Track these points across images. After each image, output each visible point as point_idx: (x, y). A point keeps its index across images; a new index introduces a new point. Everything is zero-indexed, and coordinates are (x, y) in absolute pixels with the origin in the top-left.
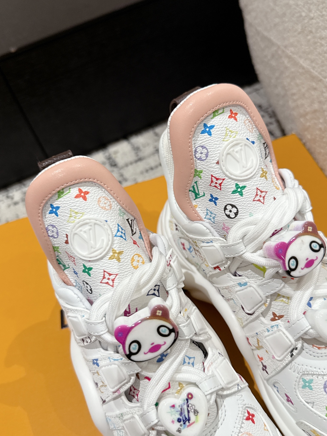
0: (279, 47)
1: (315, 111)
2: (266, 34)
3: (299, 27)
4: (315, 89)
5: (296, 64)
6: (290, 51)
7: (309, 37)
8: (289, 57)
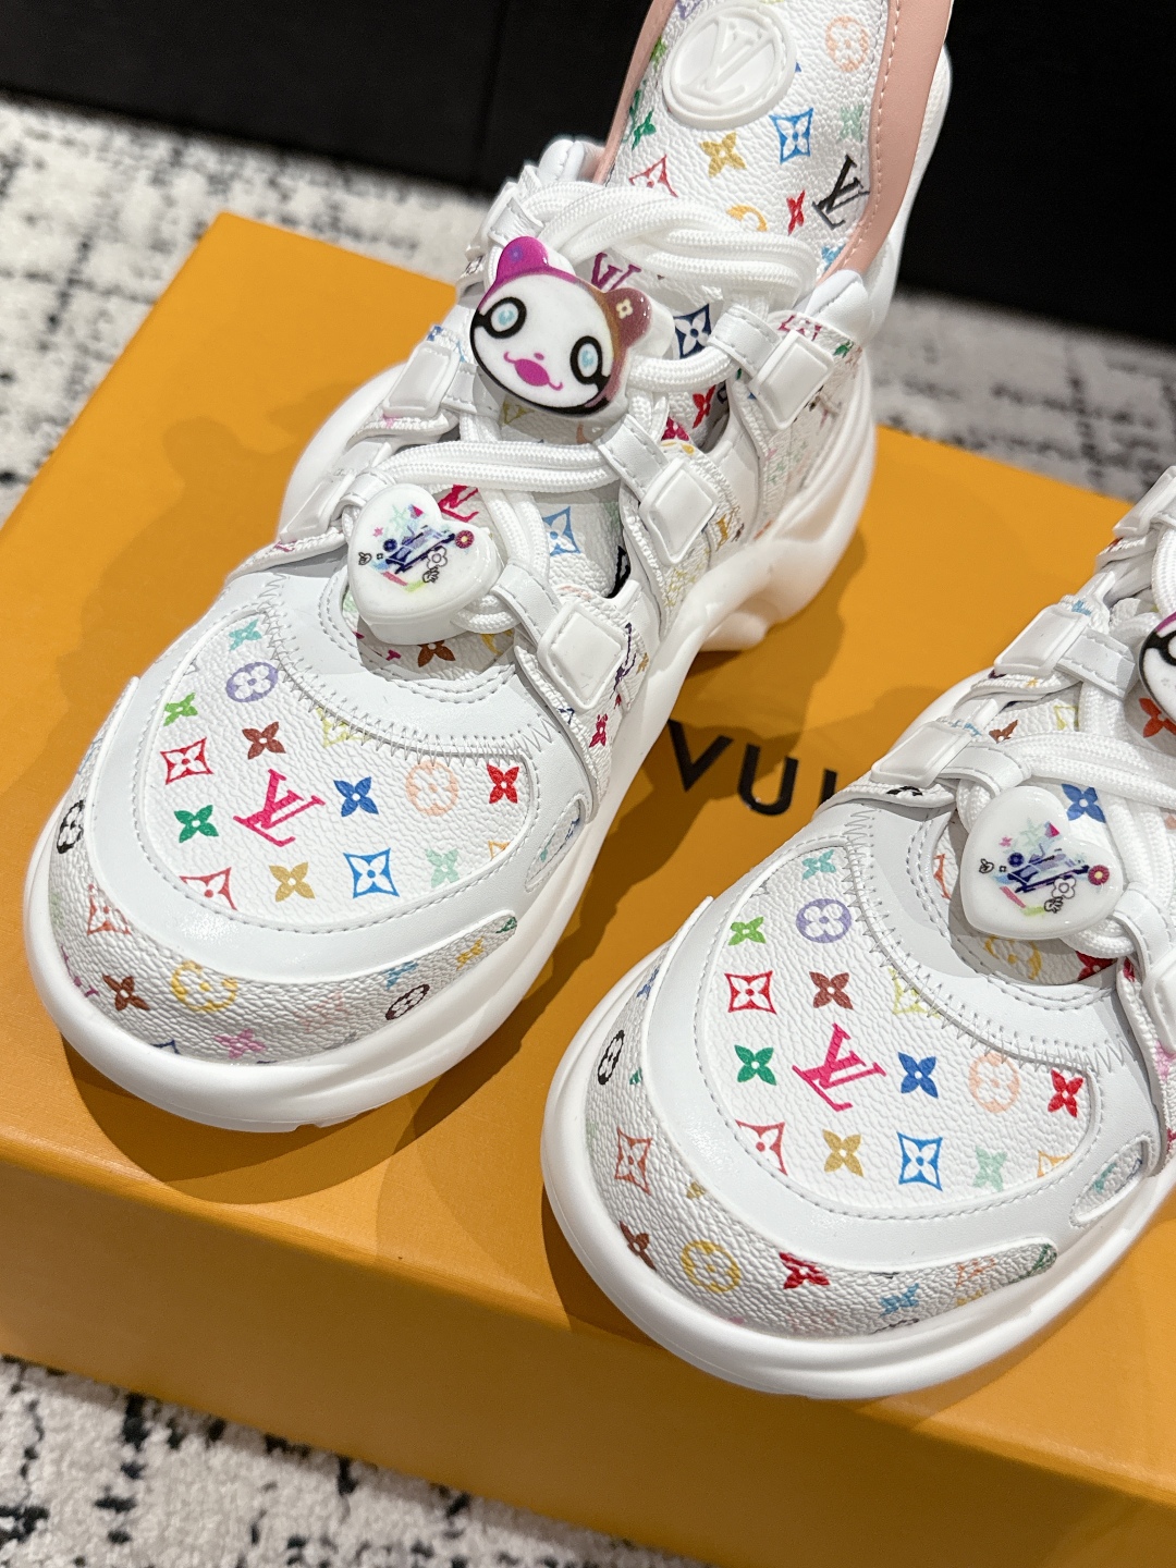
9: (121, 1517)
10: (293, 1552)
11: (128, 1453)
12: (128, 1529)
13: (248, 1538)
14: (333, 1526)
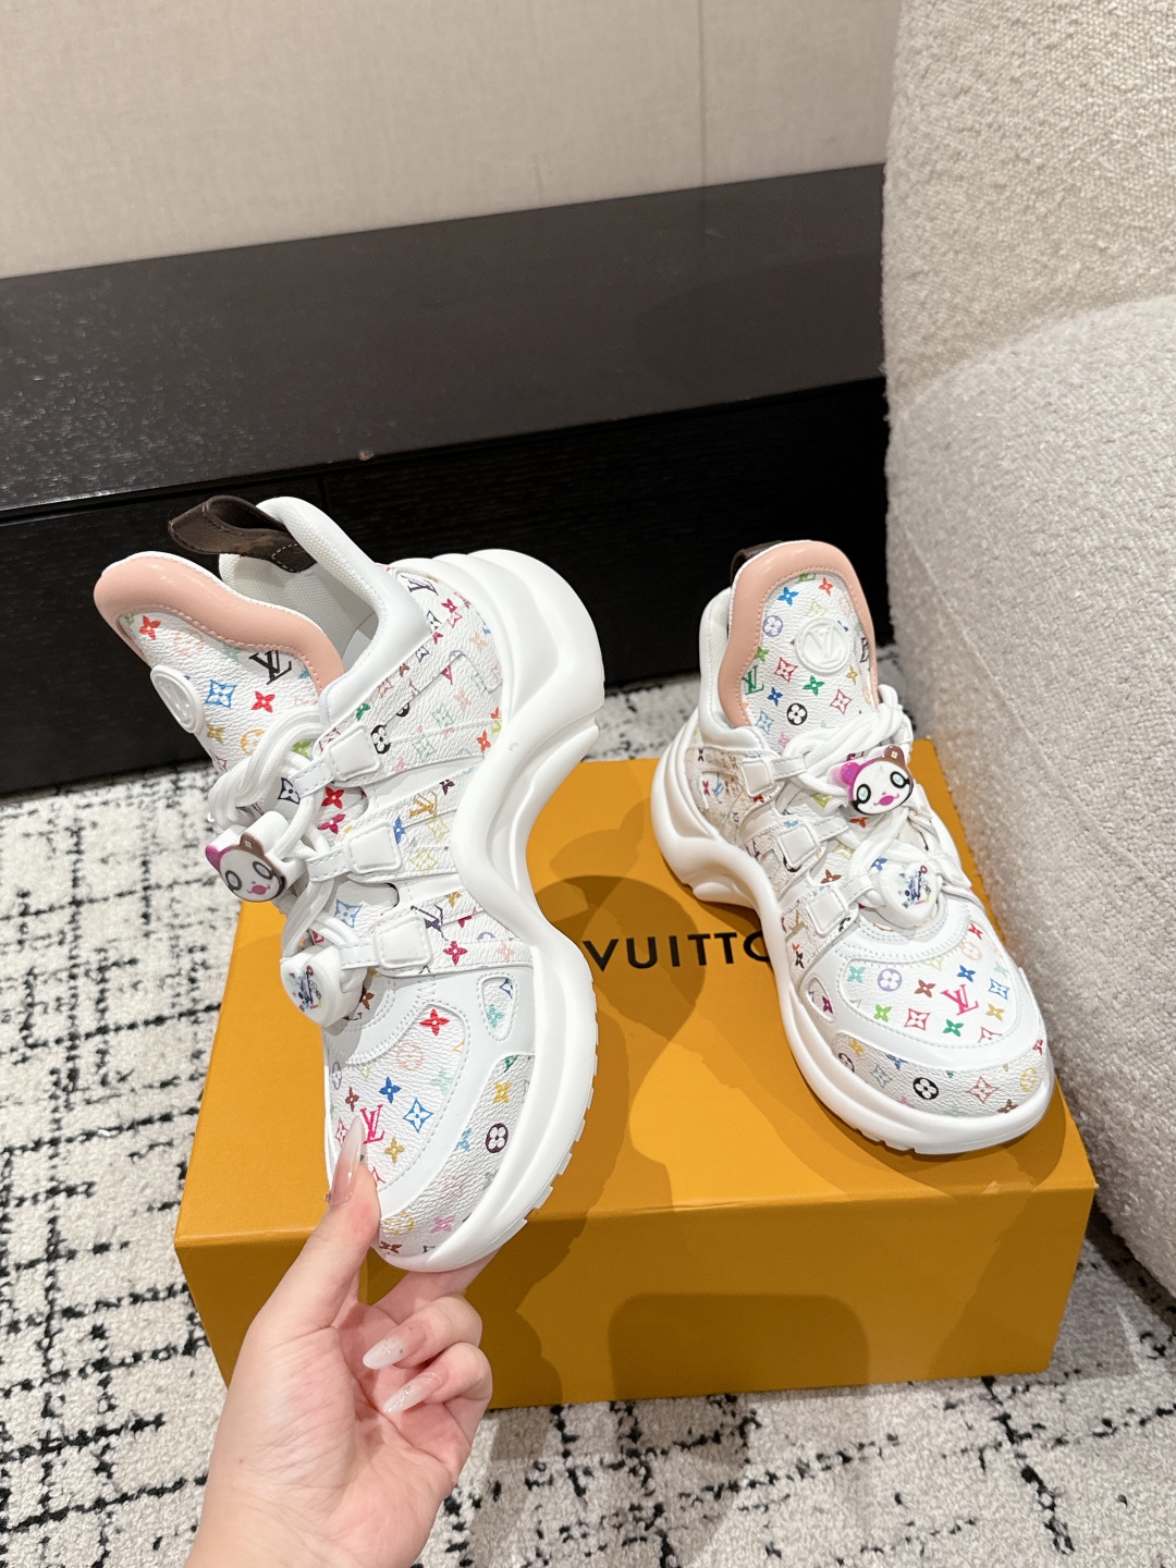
0: (935, 589)
1: (970, 733)
2: (919, 552)
3: (973, 566)
4: (976, 690)
5: (956, 634)
6: (951, 604)
7: (984, 591)
8: (948, 617)
9: (464, 1552)
10: (565, 1535)
11: (453, 1519)
12: (469, 1557)
13: (536, 1537)
14: (582, 1515)
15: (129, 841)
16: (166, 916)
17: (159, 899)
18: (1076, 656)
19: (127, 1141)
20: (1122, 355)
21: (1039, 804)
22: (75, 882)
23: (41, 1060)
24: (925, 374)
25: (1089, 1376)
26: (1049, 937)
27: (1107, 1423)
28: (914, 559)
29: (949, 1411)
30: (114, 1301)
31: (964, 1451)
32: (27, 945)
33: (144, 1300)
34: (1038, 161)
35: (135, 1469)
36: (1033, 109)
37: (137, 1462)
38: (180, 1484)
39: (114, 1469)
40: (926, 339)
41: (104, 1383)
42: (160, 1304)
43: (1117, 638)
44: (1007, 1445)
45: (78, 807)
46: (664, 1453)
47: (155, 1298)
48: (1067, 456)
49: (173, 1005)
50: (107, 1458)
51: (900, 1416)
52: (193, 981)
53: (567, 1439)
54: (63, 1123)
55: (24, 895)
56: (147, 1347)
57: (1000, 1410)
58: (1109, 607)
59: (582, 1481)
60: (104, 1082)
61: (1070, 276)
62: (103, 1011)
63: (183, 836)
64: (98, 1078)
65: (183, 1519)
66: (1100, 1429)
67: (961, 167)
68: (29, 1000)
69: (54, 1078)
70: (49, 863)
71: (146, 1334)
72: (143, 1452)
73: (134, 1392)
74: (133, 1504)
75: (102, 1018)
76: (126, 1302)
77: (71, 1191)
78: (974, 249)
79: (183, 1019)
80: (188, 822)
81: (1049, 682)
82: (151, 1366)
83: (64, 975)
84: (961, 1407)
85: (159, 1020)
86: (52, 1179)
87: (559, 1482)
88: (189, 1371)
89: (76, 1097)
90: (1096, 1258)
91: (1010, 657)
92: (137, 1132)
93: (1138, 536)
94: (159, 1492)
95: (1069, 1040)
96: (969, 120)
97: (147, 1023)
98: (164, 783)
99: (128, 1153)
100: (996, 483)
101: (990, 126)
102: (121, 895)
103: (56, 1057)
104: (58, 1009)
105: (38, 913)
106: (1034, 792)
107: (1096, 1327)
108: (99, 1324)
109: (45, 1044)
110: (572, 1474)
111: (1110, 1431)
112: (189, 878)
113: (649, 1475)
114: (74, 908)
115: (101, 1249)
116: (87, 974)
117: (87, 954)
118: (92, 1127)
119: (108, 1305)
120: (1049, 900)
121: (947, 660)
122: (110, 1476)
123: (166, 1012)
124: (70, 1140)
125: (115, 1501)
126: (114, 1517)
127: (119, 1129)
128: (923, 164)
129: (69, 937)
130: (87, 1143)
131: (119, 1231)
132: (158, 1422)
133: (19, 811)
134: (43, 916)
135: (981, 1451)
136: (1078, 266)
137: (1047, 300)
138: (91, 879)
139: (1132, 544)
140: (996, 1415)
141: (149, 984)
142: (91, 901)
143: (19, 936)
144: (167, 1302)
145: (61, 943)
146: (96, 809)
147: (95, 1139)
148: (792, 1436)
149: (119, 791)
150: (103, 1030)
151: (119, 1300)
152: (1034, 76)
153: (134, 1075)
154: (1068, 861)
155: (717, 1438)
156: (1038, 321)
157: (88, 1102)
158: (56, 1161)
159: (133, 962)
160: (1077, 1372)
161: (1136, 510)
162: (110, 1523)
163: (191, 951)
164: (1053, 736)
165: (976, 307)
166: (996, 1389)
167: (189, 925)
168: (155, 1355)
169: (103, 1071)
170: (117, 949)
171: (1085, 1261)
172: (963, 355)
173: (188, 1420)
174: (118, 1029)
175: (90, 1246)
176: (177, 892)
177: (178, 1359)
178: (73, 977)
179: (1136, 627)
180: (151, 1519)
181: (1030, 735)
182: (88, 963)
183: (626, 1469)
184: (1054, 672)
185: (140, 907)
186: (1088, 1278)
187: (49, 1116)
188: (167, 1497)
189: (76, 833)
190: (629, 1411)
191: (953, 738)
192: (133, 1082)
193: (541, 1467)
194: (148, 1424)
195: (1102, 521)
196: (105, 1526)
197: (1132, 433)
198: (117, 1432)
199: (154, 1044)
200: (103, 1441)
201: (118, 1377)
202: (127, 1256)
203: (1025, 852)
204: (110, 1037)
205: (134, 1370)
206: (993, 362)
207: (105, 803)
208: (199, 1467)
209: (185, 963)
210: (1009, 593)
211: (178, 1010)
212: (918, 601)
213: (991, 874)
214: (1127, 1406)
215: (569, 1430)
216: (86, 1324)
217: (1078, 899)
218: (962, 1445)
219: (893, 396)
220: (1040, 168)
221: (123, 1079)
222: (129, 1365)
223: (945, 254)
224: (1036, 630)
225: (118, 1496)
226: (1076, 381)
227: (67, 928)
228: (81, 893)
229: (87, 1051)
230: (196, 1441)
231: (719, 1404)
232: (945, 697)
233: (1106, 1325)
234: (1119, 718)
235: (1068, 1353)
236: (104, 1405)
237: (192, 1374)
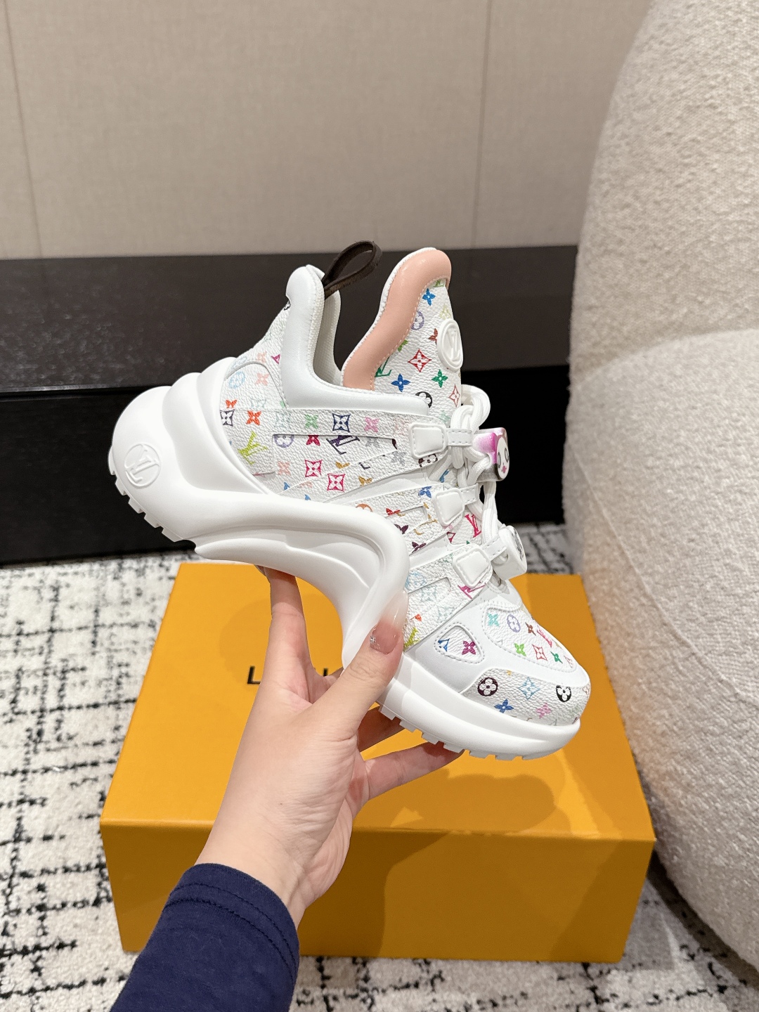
0: (589, 486)
1: (603, 570)
2: (581, 465)
3: (612, 473)
4: (608, 545)
5: (599, 512)
6: (597, 495)
7: (617, 488)
8: (595, 502)
15: (88, 597)
16: (107, 644)
17: (103, 633)
18: (666, 525)
19: (69, 776)
20: (705, 361)
21: (639, 610)
22: (53, 619)
23: (21, 722)
24: (592, 365)
25: (647, 968)
26: (640, 689)
27: (656, 997)
28: (579, 470)
29: (561, 982)
30: (52, 869)
31: (567, 1006)
32: (19, 654)
33: (71, 871)
34: (666, 249)
35: (56, 972)
36: (665, 220)
37: (57, 968)
38: (83, 983)
39: (43, 971)
40: (595, 345)
41: (42, 919)
42: (81, 875)
43: (689, 516)
44: (594, 1005)
45: (59, 574)
46: (384, 991)
47: (78, 870)
48: (669, 415)
49: (106, 697)
50: (39, 964)
51: (530, 981)
52: (119, 683)
53: (324, 978)
54: (32, 761)
55: (20, 623)
56: (71, 899)
57: (592, 983)
58: (687, 500)
59: (332, 1003)
60: (59, 739)
61: (681, 316)
62: (62, 697)
63: (122, 597)
64: (55, 736)
65: (82, 1004)
66: (651, 1000)
67: (623, 248)
68: (18, 686)
69: (28, 734)
70: (38, 606)
71: (71, 891)
72: (62, 962)
73: (59, 925)
74: (53, 992)
75: (61, 700)
76: (60, 871)
77: (32, 802)
78: (627, 296)
79: (111, 706)
80: (125, 589)
81: (650, 540)
82: (70, 912)
83: (40, 673)
84: (568, 980)
85: (96, 706)
86: (21, 794)
87: (317, 1003)
88: (95, 916)
89: (41, 747)
90: (657, 898)
91: (628, 525)
92: (76, 770)
93: (706, 461)
94: (70, 987)
95: (647, 752)
96: (629, 222)
97: (88, 706)
98: (113, 565)
99: (70, 782)
100: (628, 427)
101: (640, 227)
102: (80, 629)
103: (31, 722)
104: (35, 693)
105: (28, 635)
106: (637, 603)
107: (654, 939)
108: (42, 882)
109: (25, 713)
110: (326, 999)
111: (657, 1001)
112: (123, 622)
113: (373, 1003)
114: (50, 634)
115: (47, 838)
116: (55, 674)
117: (55, 662)
118: (48, 765)
119: (49, 872)
120: (641, 666)
121: (593, 527)
122: (40, 975)
123: (101, 701)
124: (34, 772)
125: (42, 990)
126: (40, 1000)
127: (66, 768)
128: (600, 245)
129: (46, 651)
130: (45, 774)
131: (60, 829)
132: (73, 945)
133: (22, 572)
134: (32, 637)
135: (578, 1007)
136: (685, 310)
137: (666, 328)
138: (62, 617)
139: (701, 465)
140: (589, 986)
141: (92, 683)
142: (61, 630)
143: (15, 647)
144: (86, 873)
145: (40, 654)
146: (70, 576)
147: (50, 773)
148: (463, 988)
149: (84, 567)
150: (61, 708)
151: (56, 870)
152: (667, 201)
153: (78, 736)
154: (653, 644)
155: (417, 985)
156: (660, 339)
157: (48, 750)
158: (25, 783)
159: (83, 669)
160: (640, 965)
161: (706, 447)
162: (38, 1003)
163: (120, 665)
164: (650, 571)
165: (625, 329)
166: (590, 971)
167: (121, 650)
168: (75, 905)
169: (59, 732)
170: (75, 660)
171: (650, 899)
172: (614, 355)
173: (92, 946)
174: (70, 708)
175: (41, 836)
176: (115, 630)
177: (90, 910)
178: (45, 674)
179: (700, 512)
180: (63, 1003)
181: (637, 571)
182: (56, 667)
183: (359, 999)
184: (653, 534)
185: (90, 637)
186: (652, 910)
187: (22, 755)
188: (74, 991)
189: (56, 589)
190: (364, 964)
191: (593, 573)
192: (77, 741)
193: (307, 992)
194: (66, 946)
195: (686, 452)
196: (34, 1005)
197: (707, 404)
198: (47, 949)
199: (92, 719)
200: (38, 954)
201: (51, 916)
202: (63, 844)
203: (630, 639)
204: (65, 713)
205: (61, 913)
206: (632, 361)
207: (76, 573)
208: (96, 974)
209: (115, 673)
210: (630, 489)
211: (108, 700)
212: (579, 494)
213: (609, 654)
214: (669, 988)
215: (327, 972)
216: (34, 882)
217: (657, 666)
218: (567, 1002)
219: (574, 376)
220: (668, 253)
221: (70, 738)
222: (58, 910)
223: (609, 297)
224: (644, 510)
225: (44, 987)
226: (678, 373)
227: (45, 646)
228: (56, 625)
229: (50, 720)
230: (95, 958)
231: (420, 965)
232: (590, 549)
233: (660, 938)
234: (688, 562)
235: (635, 953)
236: (40, 932)
237: (97, 918)
